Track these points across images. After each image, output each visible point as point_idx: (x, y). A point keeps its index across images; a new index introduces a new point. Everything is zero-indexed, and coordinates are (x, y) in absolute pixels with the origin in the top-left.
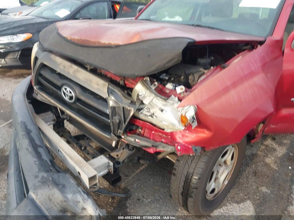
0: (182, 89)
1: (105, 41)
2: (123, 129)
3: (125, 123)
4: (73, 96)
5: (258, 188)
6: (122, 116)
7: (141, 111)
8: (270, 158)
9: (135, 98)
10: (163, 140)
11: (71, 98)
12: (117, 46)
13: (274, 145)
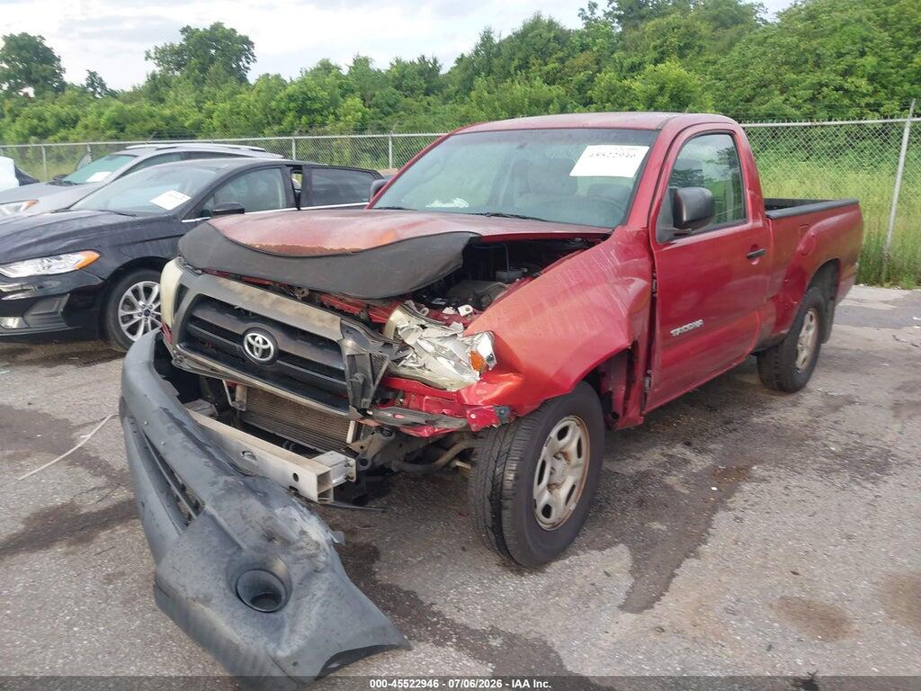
0: (468, 310)
1: (332, 245)
2: (372, 394)
3: (374, 383)
4: (269, 349)
5: (643, 524)
6: (369, 370)
7: (402, 363)
8: (675, 475)
9: (390, 335)
10: (444, 411)
11: (266, 352)
12: (356, 253)
13: (688, 453)
